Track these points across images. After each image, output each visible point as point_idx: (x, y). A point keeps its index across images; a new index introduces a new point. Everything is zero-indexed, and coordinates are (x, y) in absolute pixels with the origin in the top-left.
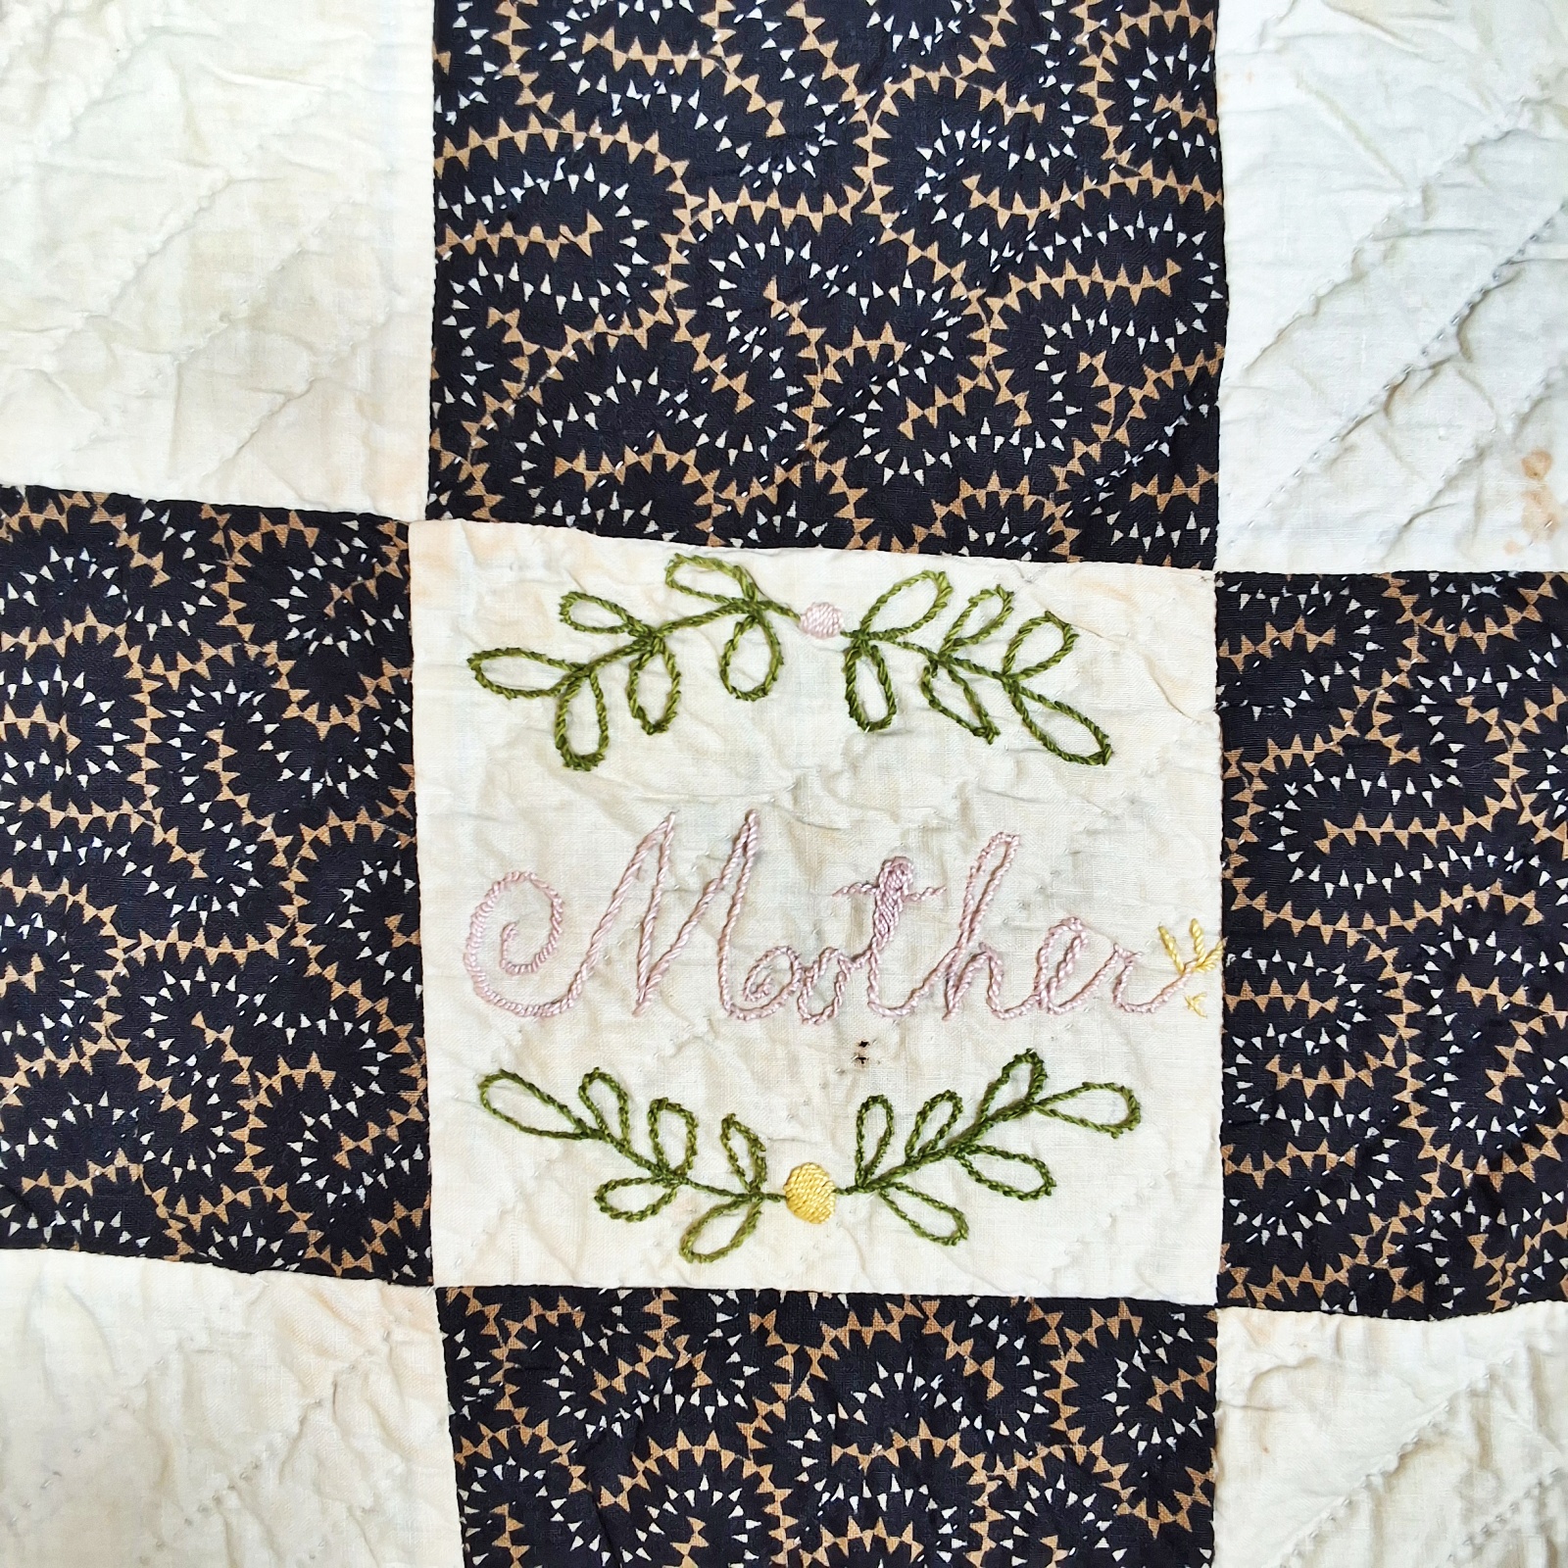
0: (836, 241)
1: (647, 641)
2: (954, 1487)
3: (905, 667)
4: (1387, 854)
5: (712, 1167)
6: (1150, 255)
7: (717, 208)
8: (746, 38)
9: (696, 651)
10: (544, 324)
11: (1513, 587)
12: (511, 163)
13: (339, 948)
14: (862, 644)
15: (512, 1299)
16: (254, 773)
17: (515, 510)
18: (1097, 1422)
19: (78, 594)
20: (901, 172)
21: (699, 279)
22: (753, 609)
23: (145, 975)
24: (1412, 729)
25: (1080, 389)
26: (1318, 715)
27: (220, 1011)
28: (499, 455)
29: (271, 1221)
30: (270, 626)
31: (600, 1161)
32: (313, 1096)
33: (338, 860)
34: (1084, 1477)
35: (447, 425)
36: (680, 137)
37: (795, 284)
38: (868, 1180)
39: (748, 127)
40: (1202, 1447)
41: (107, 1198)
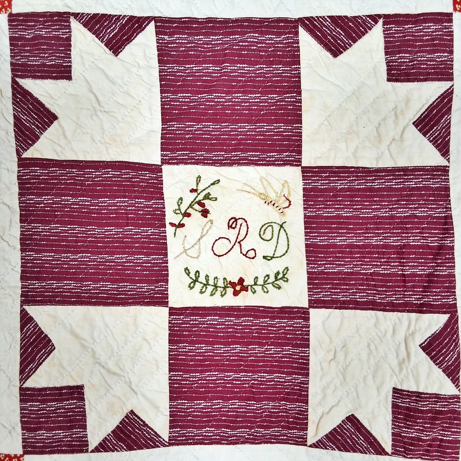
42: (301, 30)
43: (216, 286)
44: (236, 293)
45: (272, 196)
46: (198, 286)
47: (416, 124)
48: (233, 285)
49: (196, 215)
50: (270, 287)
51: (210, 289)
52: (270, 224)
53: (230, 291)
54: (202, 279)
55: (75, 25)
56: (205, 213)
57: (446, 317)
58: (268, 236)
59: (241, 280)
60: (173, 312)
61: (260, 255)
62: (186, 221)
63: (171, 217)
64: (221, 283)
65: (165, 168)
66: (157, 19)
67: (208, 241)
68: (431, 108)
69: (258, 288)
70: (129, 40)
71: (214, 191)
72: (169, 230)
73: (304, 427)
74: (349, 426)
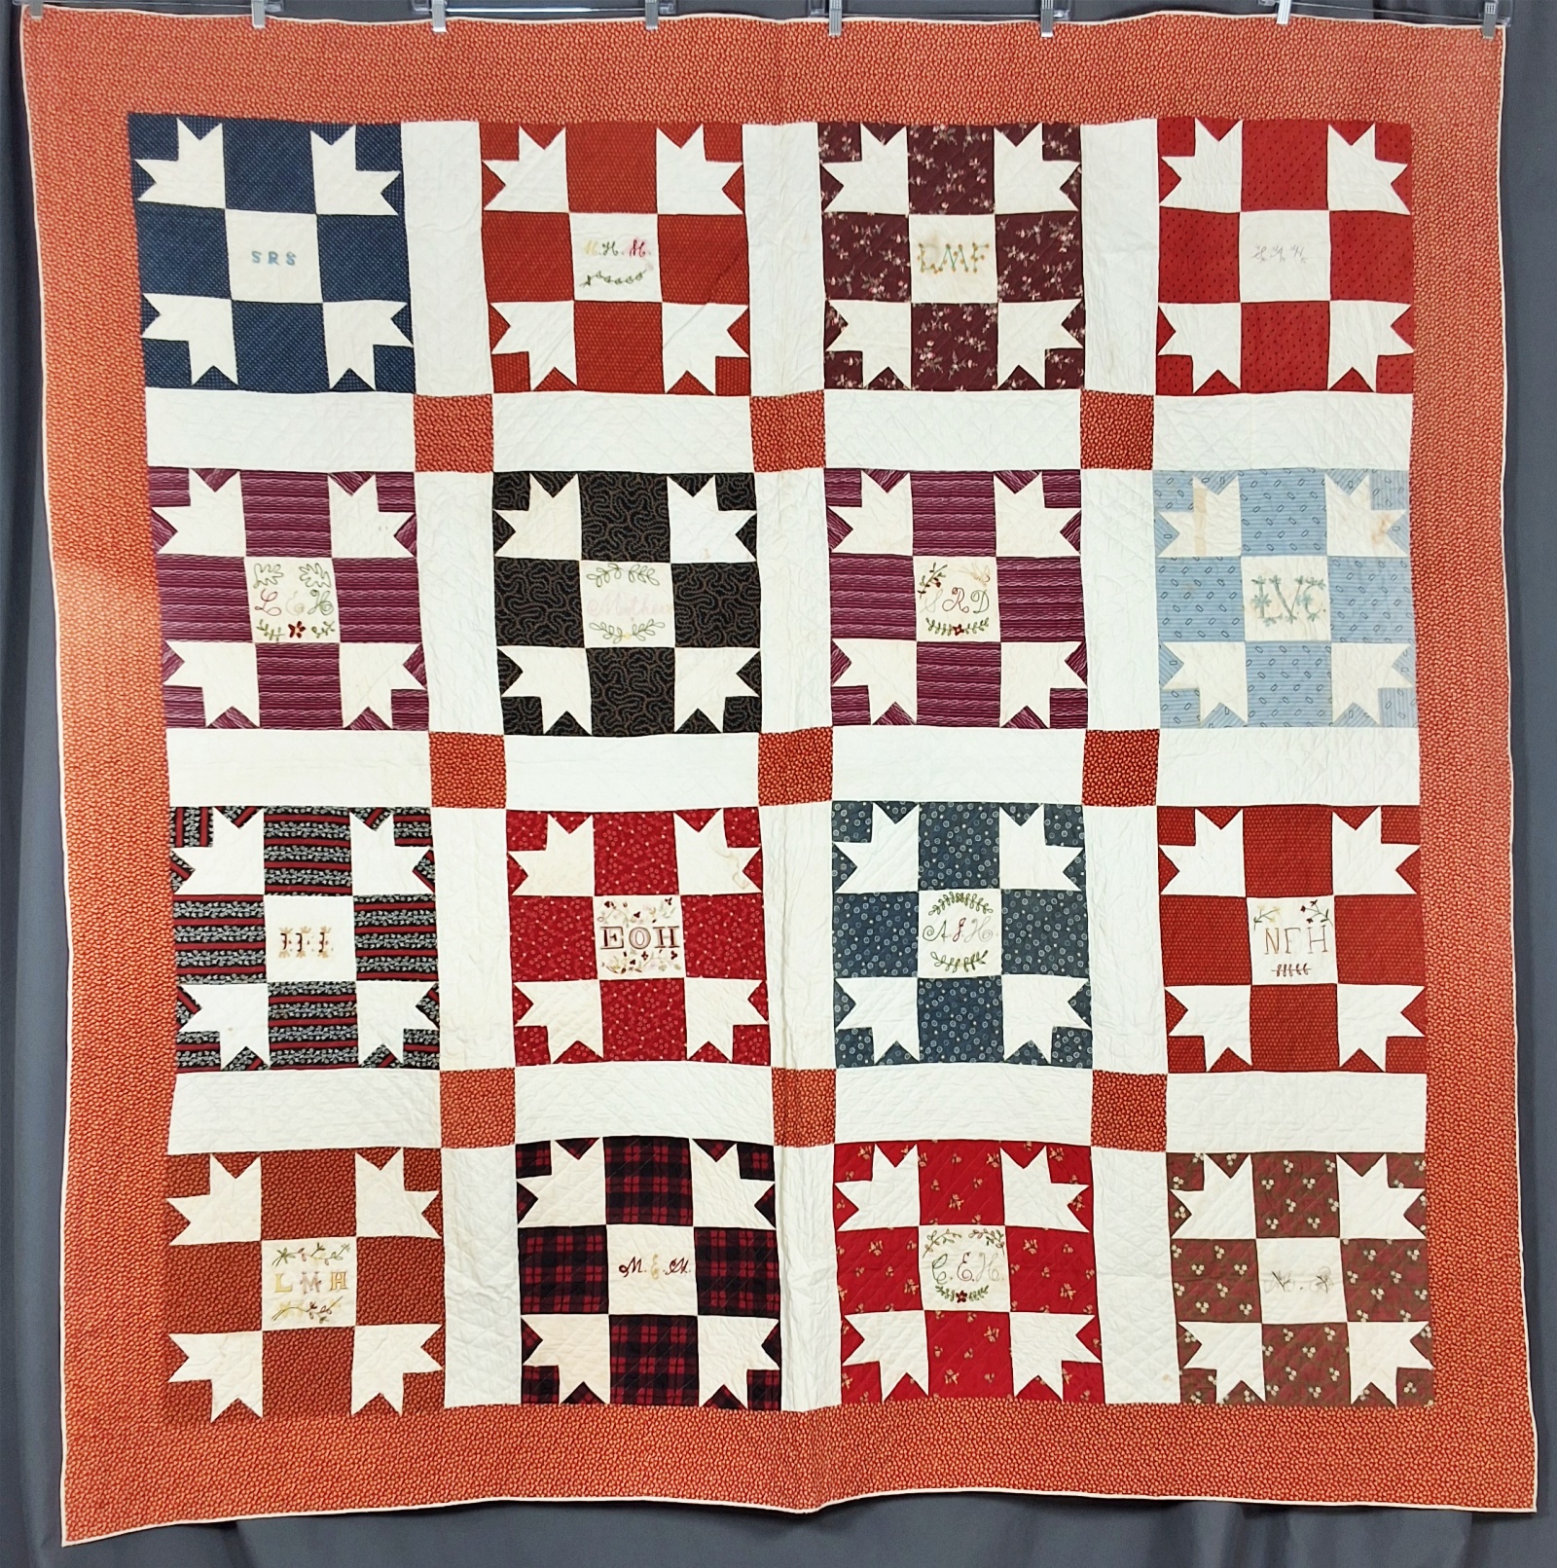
0: (625, 528)
1: (606, 573)
2: (645, 668)
3: (635, 575)
4: (691, 595)
5: (616, 633)
6: (661, 528)
7: (612, 525)
8: (614, 507)
9: (612, 573)
10: (593, 538)
11: (705, 564)
12: (589, 522)
13: (572, 609)
14: (630, 572)
15: (594, 649)
16: (563, 589)
17: (591, 559)
18: (661, 660)
19: (542, 570)
20: (632, 520)
21: (610, 533)
22: (618, 569)
23: (551, 613)
24: (693, 580)
25: (654, 543)
26: (683, 580)
27: (559, 617)
28: (589, 553)
29: (566, 641)
30: (564, 572)
31: (604, 632)
32: (570, 626)
33: (573, 599)
34: (660, 667)
35: (583, 550)
36: (608, 518)
37: (621, 533)
38: (634, 634)
39: (615, 516)
40: (673, 664)
41: (547, 640)
42: (995, 478)
43: (945, 630)
44: (957, 634)
45: (979, 575)
46: (934, 629)
47: (1062, 532)
48: (955, 628)
49: (933, 585)
50: (977, 630)
51: (941, 631)
52: (977, 592)
53: (953, 632)
54: (936, 625)
55: (864, 475)
56: (938, 585)
57: (1079, 643)
58: (976, 598)
59: (960, 626)
60: (919, 644)
61: (971, 611)
62: (927, 589)
63: (918, 587)
64: (947, 627)
65: (915, 558)
66: (911, 472)
67: (939, 603)
68: (1069, 524)
69: (970, 631)
70: (895, 484)
71: (943, 571)
72: (917, 595)
73: (998, 716)
74: (1024, 713)
